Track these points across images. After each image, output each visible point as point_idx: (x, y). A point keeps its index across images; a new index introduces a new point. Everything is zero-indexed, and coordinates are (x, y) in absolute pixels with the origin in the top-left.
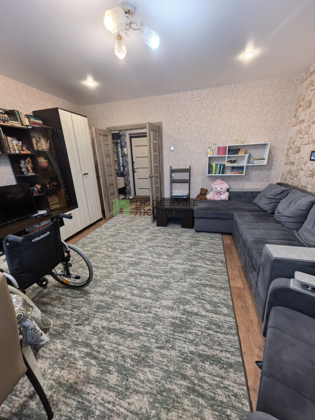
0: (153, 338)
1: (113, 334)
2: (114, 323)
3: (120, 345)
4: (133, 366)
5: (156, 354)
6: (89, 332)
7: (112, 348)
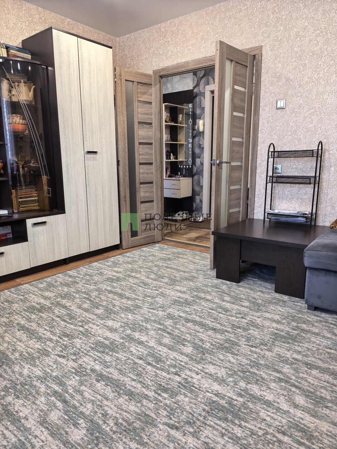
0: (165, 409)
1: (104, 383)
2: (111, 370)
3: (107, 399)
4: (114, 432)
5: (160, 432)
6: (71, 369)
7: (93, 398)
